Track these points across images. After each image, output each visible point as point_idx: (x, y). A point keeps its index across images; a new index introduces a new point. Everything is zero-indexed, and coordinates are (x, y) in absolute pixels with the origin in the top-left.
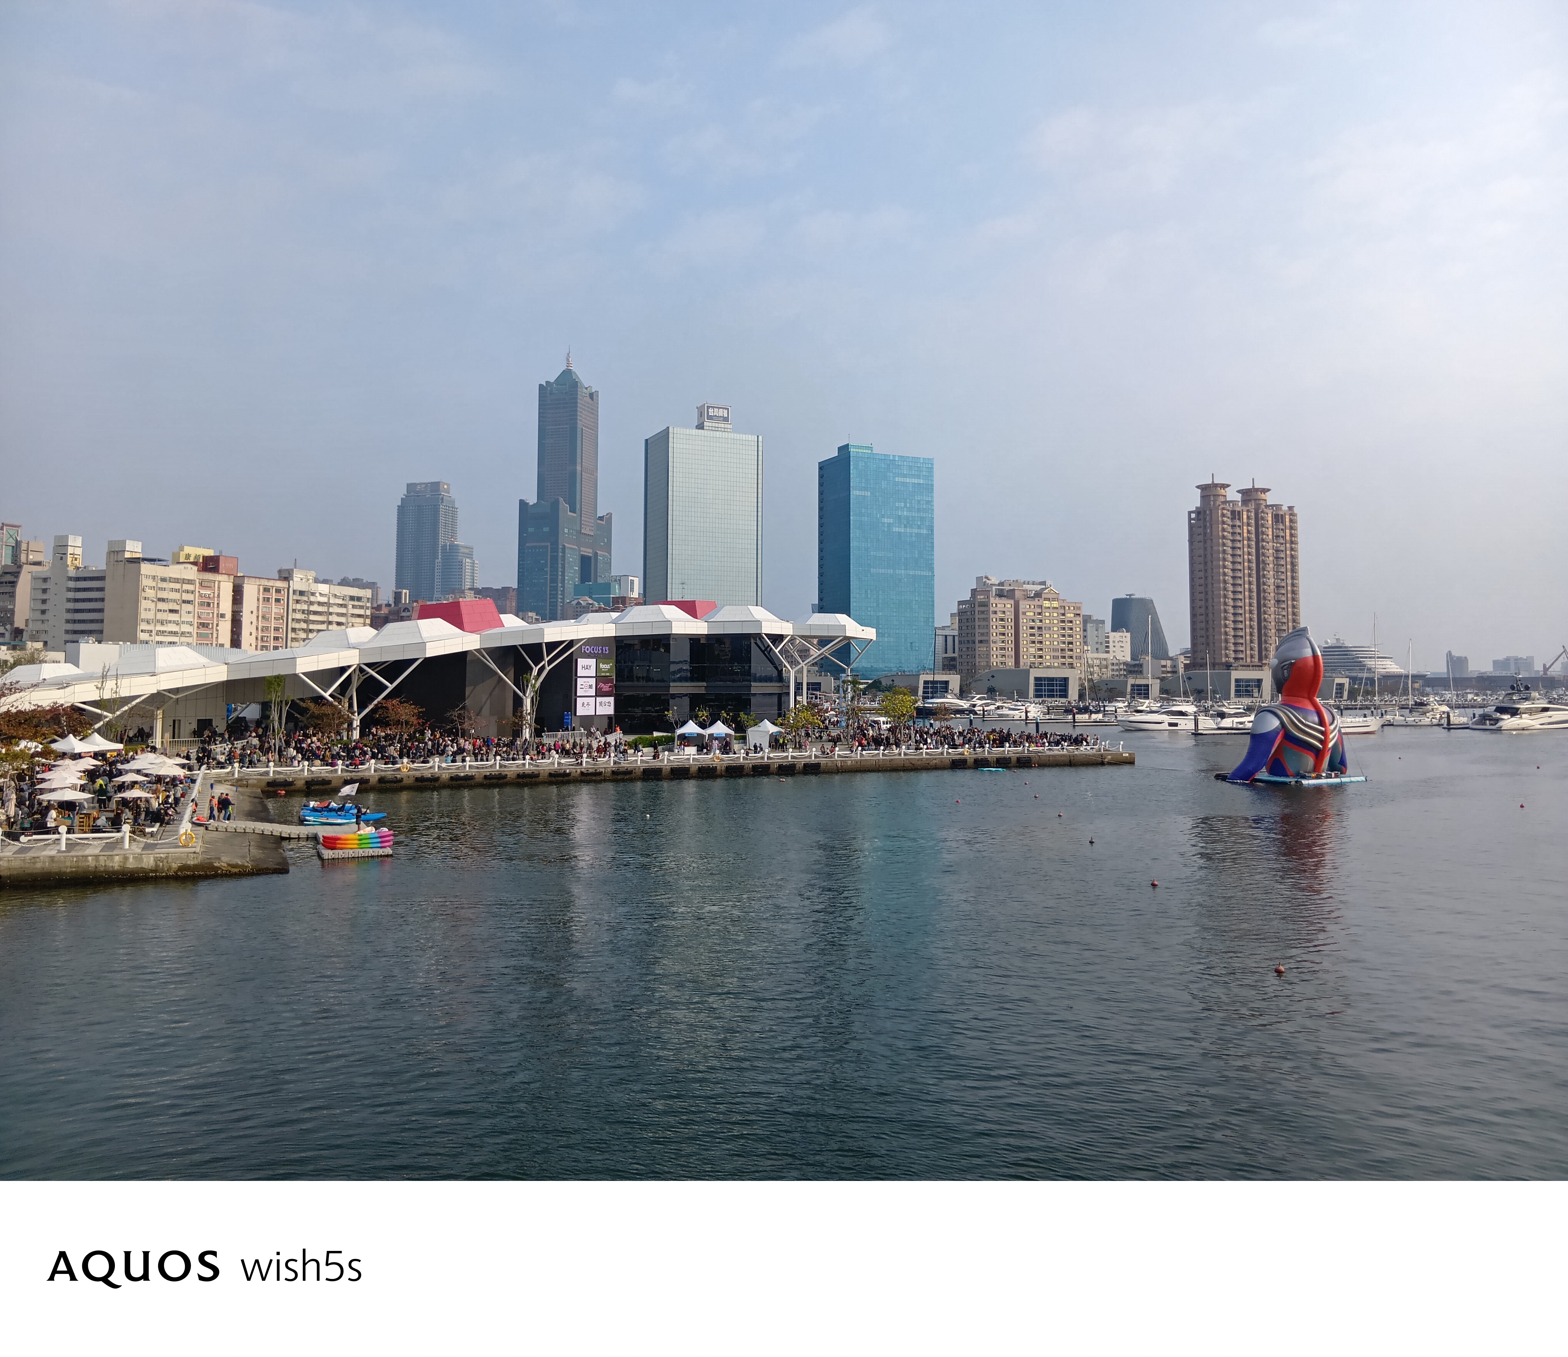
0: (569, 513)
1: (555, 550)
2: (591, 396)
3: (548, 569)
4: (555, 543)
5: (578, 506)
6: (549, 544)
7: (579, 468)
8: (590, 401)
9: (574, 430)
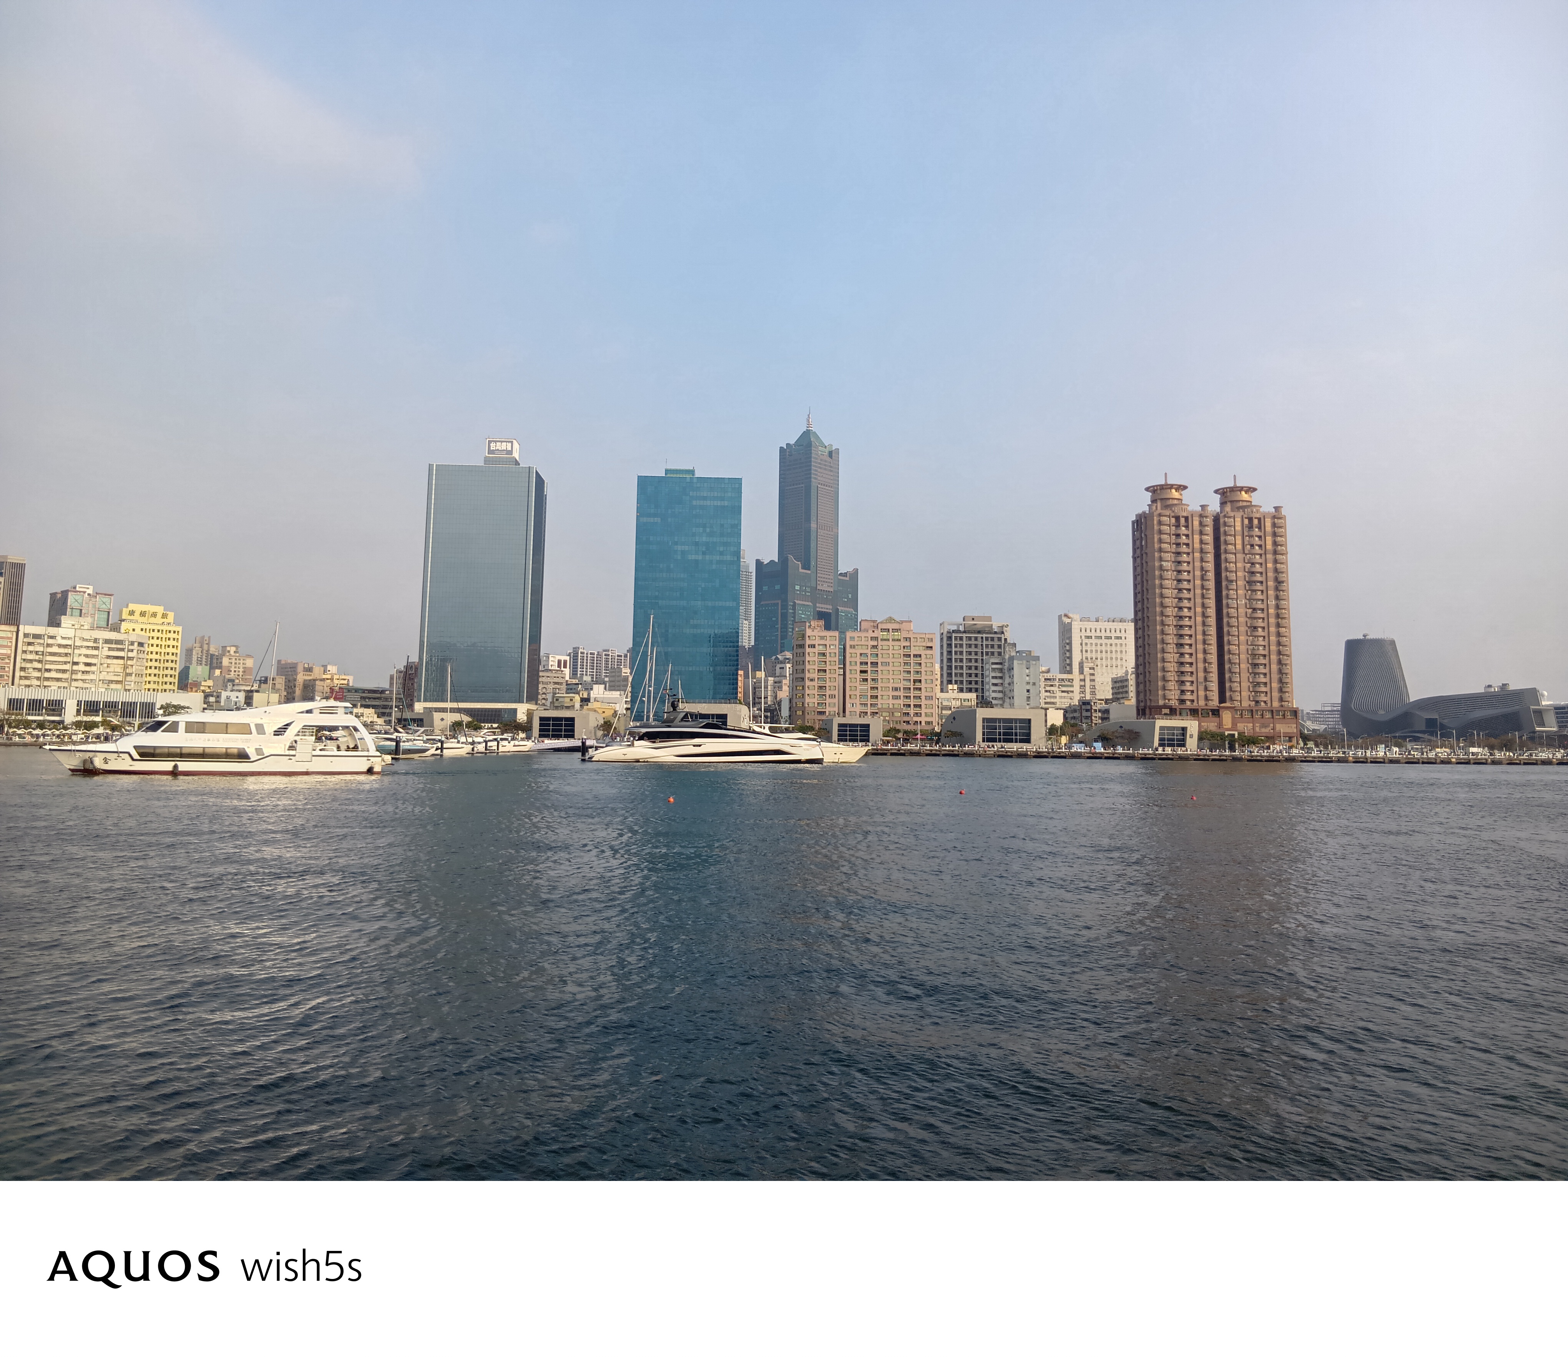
0: (801, 570)
1: (785, 606)
2: (830, 454)
3: (779, 626)
4: (785, 601)
5: (813, 563)
6: (779, 602)
7: (813, 525)
8: (829, 459)
9: (808, 489)
